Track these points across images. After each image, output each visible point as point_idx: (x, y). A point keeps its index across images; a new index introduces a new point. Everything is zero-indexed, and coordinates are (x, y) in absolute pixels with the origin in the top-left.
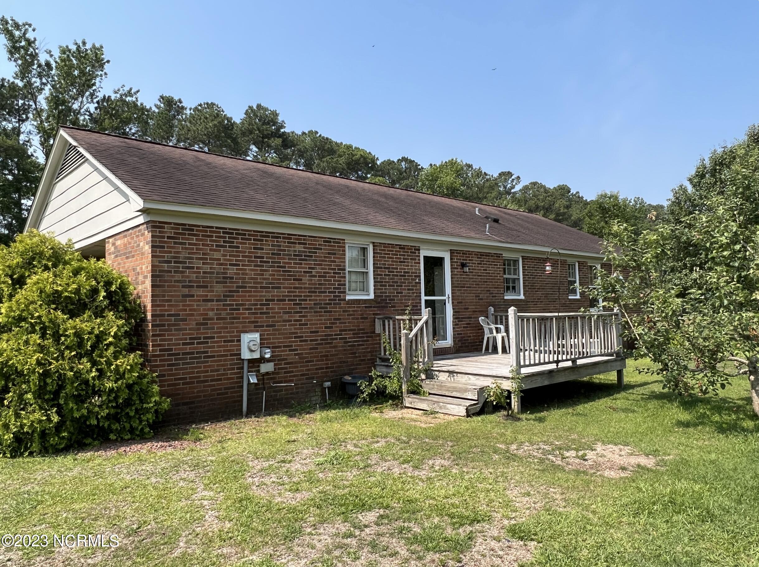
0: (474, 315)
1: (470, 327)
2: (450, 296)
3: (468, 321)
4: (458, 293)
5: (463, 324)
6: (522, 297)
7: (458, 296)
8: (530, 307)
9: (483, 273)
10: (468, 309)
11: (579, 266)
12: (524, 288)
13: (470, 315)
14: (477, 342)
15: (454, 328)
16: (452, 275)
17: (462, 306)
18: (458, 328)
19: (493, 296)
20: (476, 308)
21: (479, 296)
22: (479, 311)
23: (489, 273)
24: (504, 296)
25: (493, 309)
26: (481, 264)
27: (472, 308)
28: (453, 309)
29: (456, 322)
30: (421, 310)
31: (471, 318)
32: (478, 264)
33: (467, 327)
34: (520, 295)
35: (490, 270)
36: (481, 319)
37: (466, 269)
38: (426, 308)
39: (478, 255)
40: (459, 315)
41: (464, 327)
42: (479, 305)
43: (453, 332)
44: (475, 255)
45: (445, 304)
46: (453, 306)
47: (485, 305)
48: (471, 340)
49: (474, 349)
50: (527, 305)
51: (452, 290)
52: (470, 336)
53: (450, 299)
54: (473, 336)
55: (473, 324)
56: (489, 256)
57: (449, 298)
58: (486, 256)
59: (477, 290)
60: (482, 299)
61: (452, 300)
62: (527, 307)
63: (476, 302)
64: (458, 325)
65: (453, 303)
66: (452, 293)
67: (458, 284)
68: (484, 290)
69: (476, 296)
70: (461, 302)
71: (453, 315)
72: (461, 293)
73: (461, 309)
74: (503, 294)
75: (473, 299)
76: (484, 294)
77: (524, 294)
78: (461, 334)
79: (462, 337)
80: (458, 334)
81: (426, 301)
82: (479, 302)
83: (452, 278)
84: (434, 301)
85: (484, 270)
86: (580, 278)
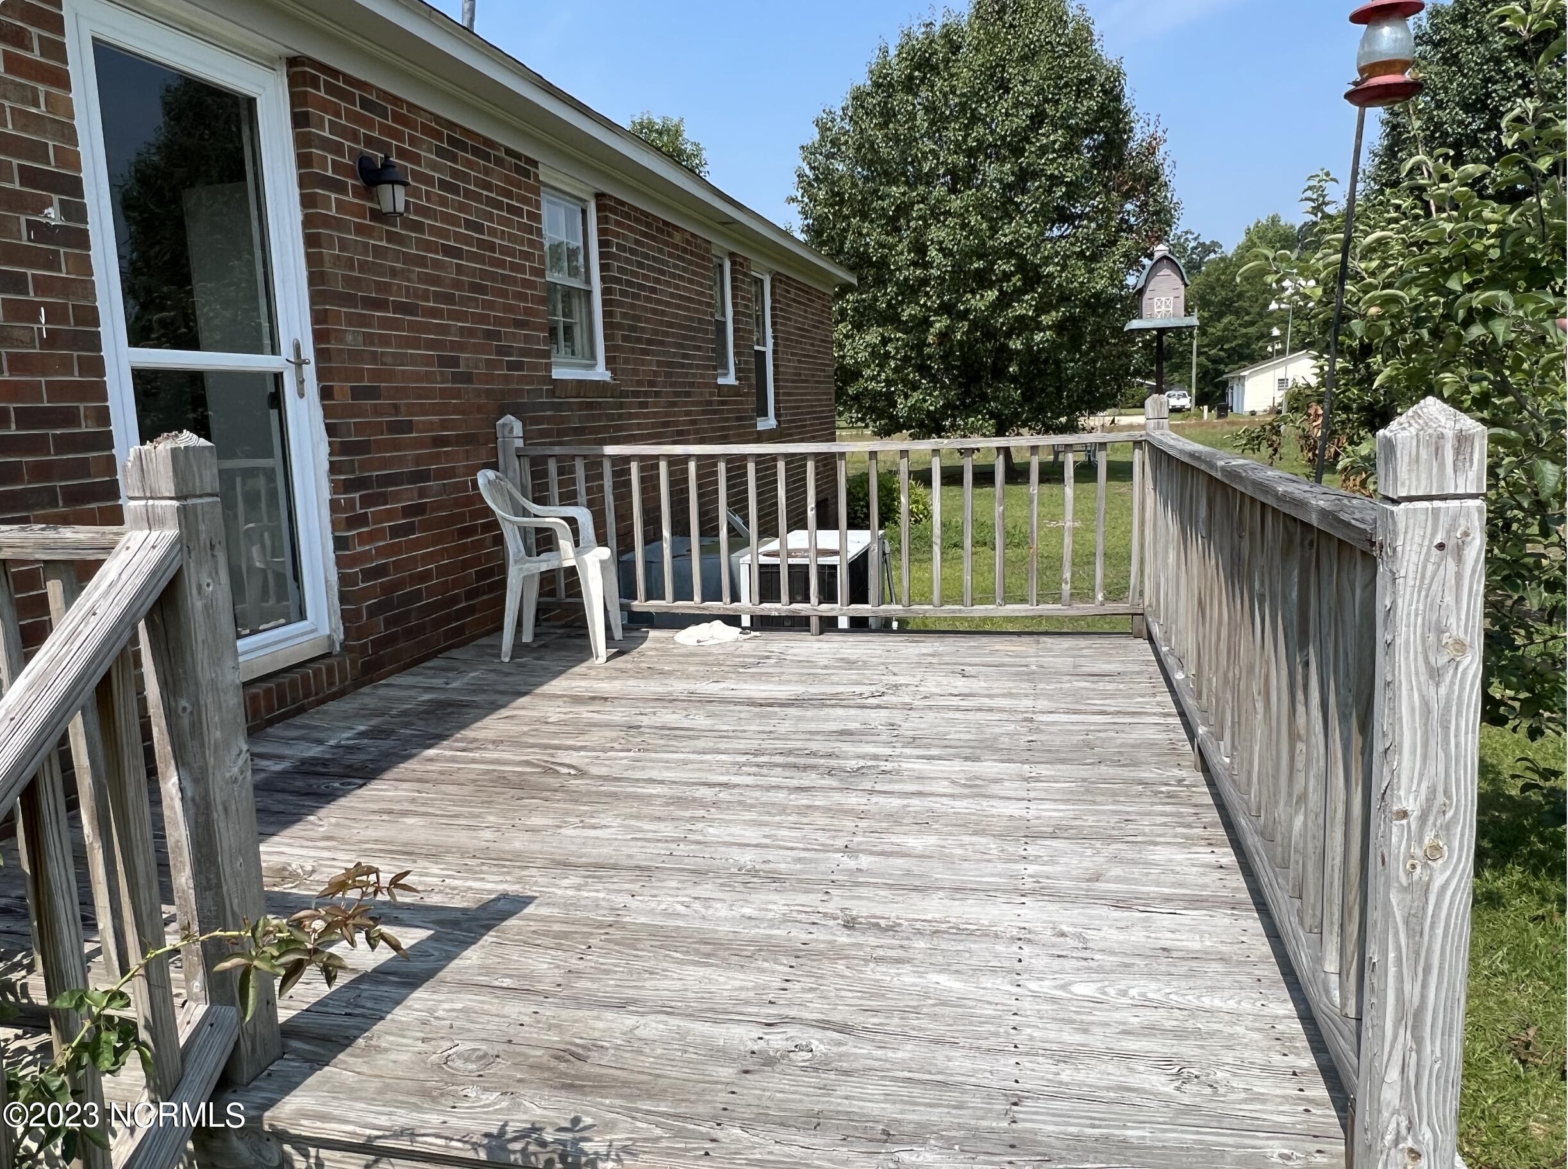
0: (435, 458)
1: (425, 526)
2: (308, 352)
3: (407, 495)
4: (352, 338)
5: (389, 515)
6: (600, 373)
7: (355, 355)
8: (630, 416)
9: (467, 240)
10: (408, 427)
11: (733, 271)
12: (607, 337)
13: (418, 460)
14: (455, 600)
15: (340, 543)
16: (307, 222)
17: (376, 411)
18: (363, 539)
19: (511, 366)
20: (444, 425)
21: (455, 362)
22: (459, 440)
23: (491, 247)
24: (548, 368)
25: (518, 428)
26: (454, 190)
27: (430, 426)
28: (331, 430)
29: (351, 503)
30: (105, 440)
31: (423, 476)
32: (443, 184)
33: (409, 529)
34: (592, 366)
35: (492, 232)
36: (484, 477)
37: (395, 198)
38: (147, 434)
39: (438, 136)
40: (363, 466)
41: (395, 531)
42: (456, 410)
43: (340, 562)
44: (427, 130)
45: (276, 400)
46: (327, 412)
47: (479, 409)
48: (430, 592)
49: (449, 634)
50: (621, 406)
51: (318, 317)
52: (425, 576)
53: (310, 371)
54: (442, 571)
55: (439, 506)
56: (486, 157)
57: (299, 363)
58: (476, 152)
59: (444, 329)
60: (467, 378)
61: (321, 374)
62: (620, 417)
63: (444, 393)
64: (361, 520)
65: (326, 393)
66: (319, 336)
67: (347, 280)
68: (471, 332)
69: (444, 362)
70: (371, 393)
71: (334, 468)
72: (369, 339)
73: (378, 428)
74: (547, 354)
75: (428, 376)
76: (476, 349)
77: (610, 361)
78: (381, 571)
79: (388, 588)
80: (368, 574)
81: (140, 376)
82: (457, 394)
83: (311, 241)
84: (196, 378)
85: (469, 224)
86: (735, 313)
